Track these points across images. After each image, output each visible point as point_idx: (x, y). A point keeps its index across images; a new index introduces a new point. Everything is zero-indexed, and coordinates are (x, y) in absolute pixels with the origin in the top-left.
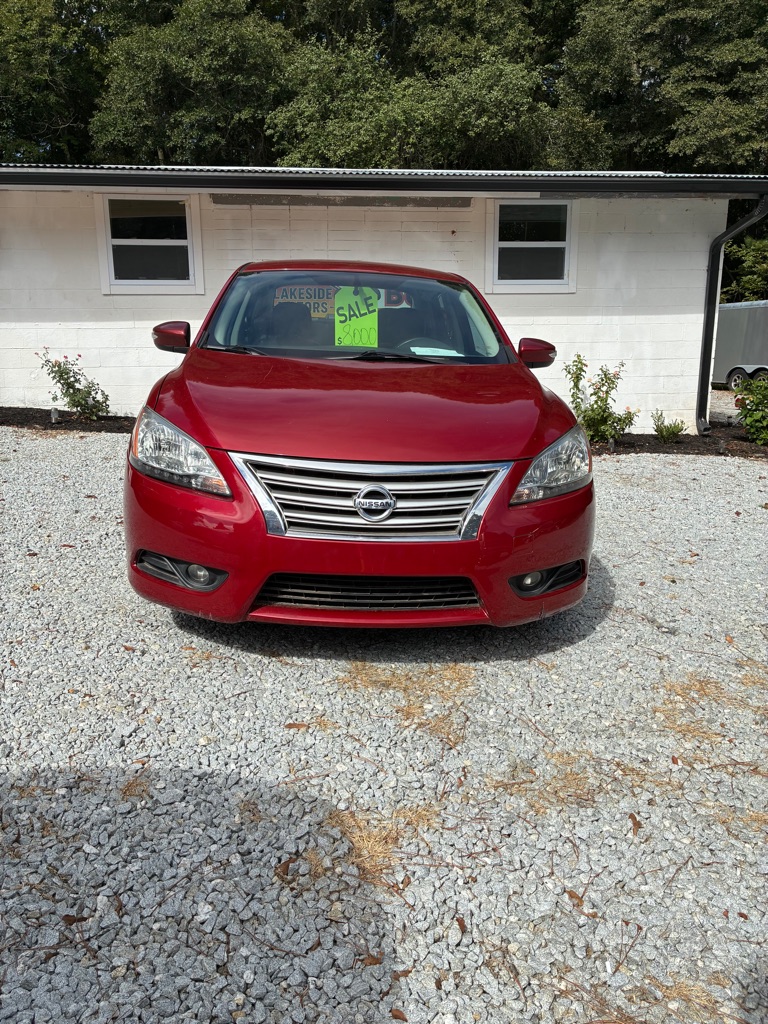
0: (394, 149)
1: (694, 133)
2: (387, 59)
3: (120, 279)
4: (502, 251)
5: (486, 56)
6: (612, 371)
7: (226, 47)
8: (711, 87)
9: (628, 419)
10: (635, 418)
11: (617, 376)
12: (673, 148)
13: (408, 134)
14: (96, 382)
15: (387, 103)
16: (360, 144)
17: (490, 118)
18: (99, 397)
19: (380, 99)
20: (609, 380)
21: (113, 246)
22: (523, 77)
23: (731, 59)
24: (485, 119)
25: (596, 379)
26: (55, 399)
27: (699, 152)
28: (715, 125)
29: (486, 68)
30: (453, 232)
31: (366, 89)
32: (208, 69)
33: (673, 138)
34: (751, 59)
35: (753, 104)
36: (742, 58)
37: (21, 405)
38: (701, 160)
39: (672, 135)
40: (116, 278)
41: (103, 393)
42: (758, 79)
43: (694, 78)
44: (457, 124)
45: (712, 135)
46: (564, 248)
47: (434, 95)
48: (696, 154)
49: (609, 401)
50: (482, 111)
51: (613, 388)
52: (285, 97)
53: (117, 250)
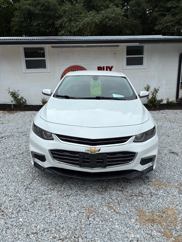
0: (88, 29)
1: (161, 24)
2: (86, 7)
3: (28, 69)
4: (127, 58)
5: (110, 6)
6: (157, 88)
7: (44, 4)
8: (165, 13)
9: (162, 101)
10: (163, 101)
11: (158, 90)
12: (156, 28)
13: (91, 25)
14: (23, 97)
15: (86, 17)
16: (80, 28)
17: (112, 21)
18: (24, 101)
19: (84, 17)
20: (156, 91)
21: (25, 60)
22: (120, 11)
23: (170, 6)
24: (111, 22)
25: (153, 91)
26: (12, 102)
27: (163, 29)
28: (167, 22)
29: (111, 9)
30: (115, 54)
31: (81, 14)
32: (40, 10)
33: (156, 26)
34: (175, 6)
35: (176, 17)
36: (172, 5)
37: (2, 103)
38: (163, 31)
39: (156, 25)
40: (27, 69)
41: (25, 100)
42: (177, 11)
43: (161, 11)
44: (104, 23)
45: (165, 25)
46: (143, 57)
47: (98, 16)
48: (162, 30)
49: (157, 96)
50: (110, 20)
51: (157, 93)
52: (60, 17)
53: (26, 61)
